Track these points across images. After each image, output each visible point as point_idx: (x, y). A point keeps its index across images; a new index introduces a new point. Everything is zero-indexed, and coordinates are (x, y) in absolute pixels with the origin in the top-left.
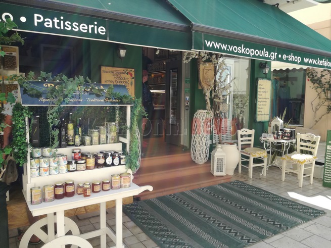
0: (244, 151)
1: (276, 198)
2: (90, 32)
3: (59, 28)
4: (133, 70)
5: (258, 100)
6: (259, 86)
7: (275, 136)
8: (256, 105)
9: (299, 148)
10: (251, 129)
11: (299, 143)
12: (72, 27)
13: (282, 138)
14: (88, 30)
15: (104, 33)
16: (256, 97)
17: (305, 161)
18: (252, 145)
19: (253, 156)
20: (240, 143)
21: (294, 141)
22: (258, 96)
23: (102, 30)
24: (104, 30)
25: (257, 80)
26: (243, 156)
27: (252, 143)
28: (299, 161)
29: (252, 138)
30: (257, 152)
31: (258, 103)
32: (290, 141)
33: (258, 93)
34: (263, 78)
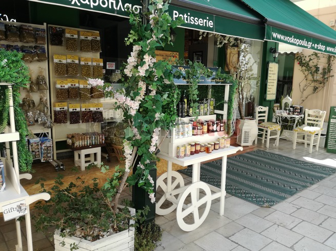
0: (260, 125)
1: (296, 161)
2: (204, 25)
3: (187, 22)
4: (178, 53)
5: (269, 81)
6: (269, 69)
7: (288, 112)
8: (266, 85)
9: (306, 122)
10: (265, 107)
11: (307, 118)
12: (195, 21)
13: (293, 114)
14: (203, 24)
15: (212, 27)
16: (267, 78)
17: (315, 132)
18: (266, 121)
19: (270, 129)
20: (258, 119)
21: (303, 116)
22: (269, 78)
23: (210, 24)
24: (212, 24)
25: (268, 63)
26: (259, 129)
27: (266, 118)
28: (310, 132)
29: (266, 115)
30: (273, 126)
31: (268, 84)
32: (300, 116)
33: (269, 75)
34: (272, 62)
